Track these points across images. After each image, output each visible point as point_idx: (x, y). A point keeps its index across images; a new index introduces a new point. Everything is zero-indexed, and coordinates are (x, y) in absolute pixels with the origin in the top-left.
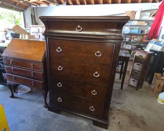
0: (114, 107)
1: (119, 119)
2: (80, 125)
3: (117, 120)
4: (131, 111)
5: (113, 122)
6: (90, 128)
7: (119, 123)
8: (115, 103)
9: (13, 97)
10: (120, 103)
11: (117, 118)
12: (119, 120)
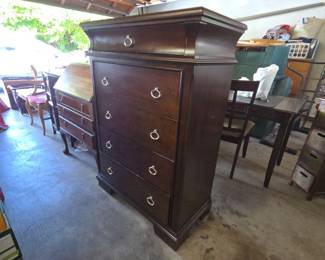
0: (221, 218)
1: (214, 242)
2: (132, 225)
3: (208, 244)
4: (255, 237)
5: (196, 244)
6: (145, 236)
7: (208, 251)
8: (227, 211)
9: (66, 152)
10: (239, 214)
11: (210, 239)
12: (213, 245)
